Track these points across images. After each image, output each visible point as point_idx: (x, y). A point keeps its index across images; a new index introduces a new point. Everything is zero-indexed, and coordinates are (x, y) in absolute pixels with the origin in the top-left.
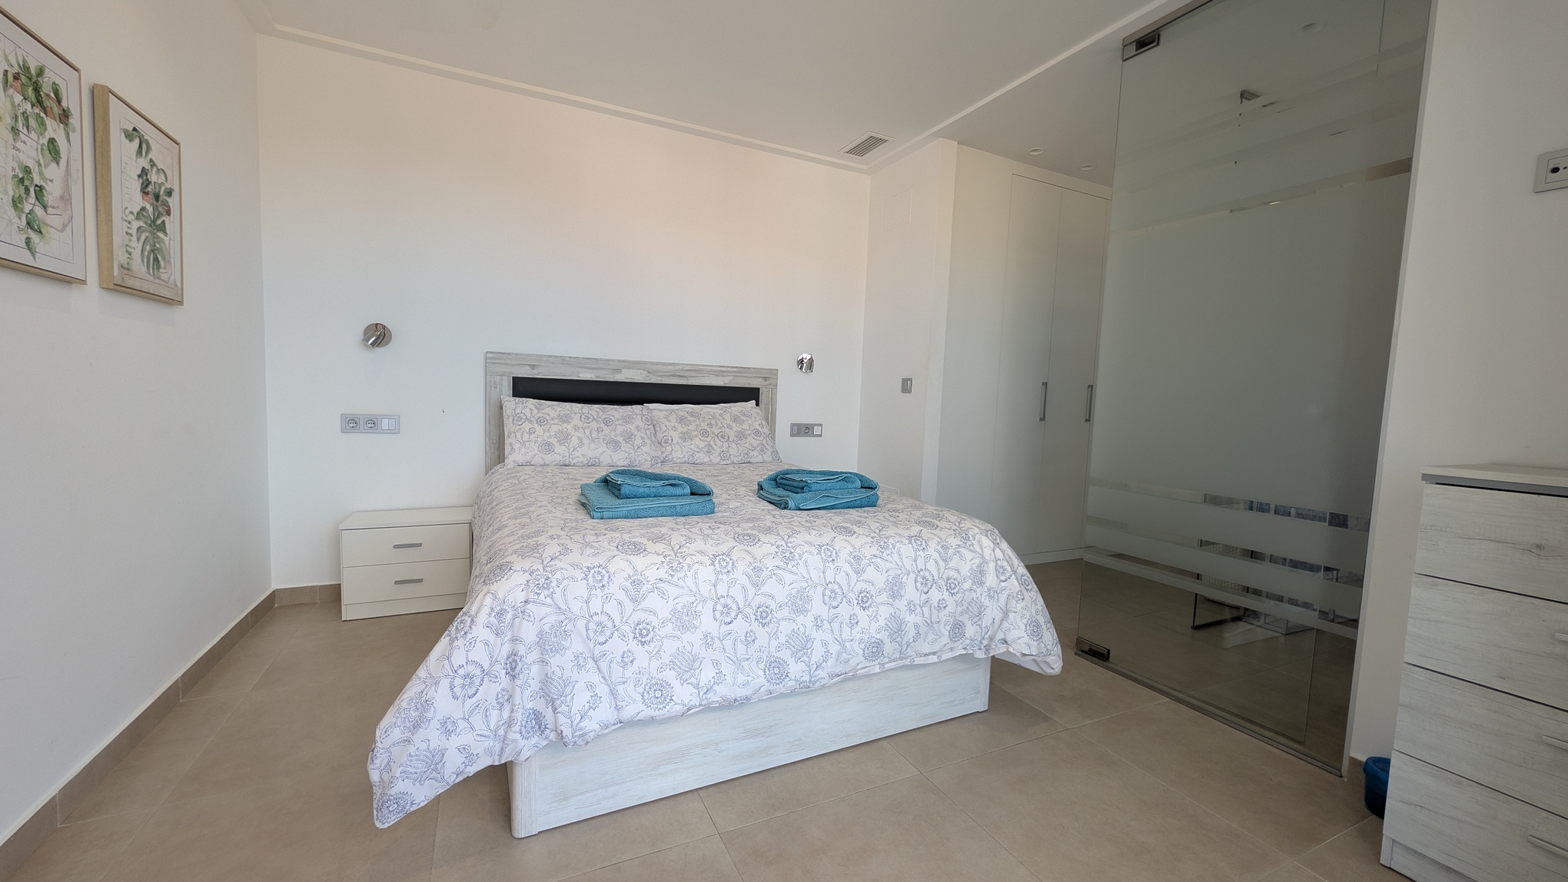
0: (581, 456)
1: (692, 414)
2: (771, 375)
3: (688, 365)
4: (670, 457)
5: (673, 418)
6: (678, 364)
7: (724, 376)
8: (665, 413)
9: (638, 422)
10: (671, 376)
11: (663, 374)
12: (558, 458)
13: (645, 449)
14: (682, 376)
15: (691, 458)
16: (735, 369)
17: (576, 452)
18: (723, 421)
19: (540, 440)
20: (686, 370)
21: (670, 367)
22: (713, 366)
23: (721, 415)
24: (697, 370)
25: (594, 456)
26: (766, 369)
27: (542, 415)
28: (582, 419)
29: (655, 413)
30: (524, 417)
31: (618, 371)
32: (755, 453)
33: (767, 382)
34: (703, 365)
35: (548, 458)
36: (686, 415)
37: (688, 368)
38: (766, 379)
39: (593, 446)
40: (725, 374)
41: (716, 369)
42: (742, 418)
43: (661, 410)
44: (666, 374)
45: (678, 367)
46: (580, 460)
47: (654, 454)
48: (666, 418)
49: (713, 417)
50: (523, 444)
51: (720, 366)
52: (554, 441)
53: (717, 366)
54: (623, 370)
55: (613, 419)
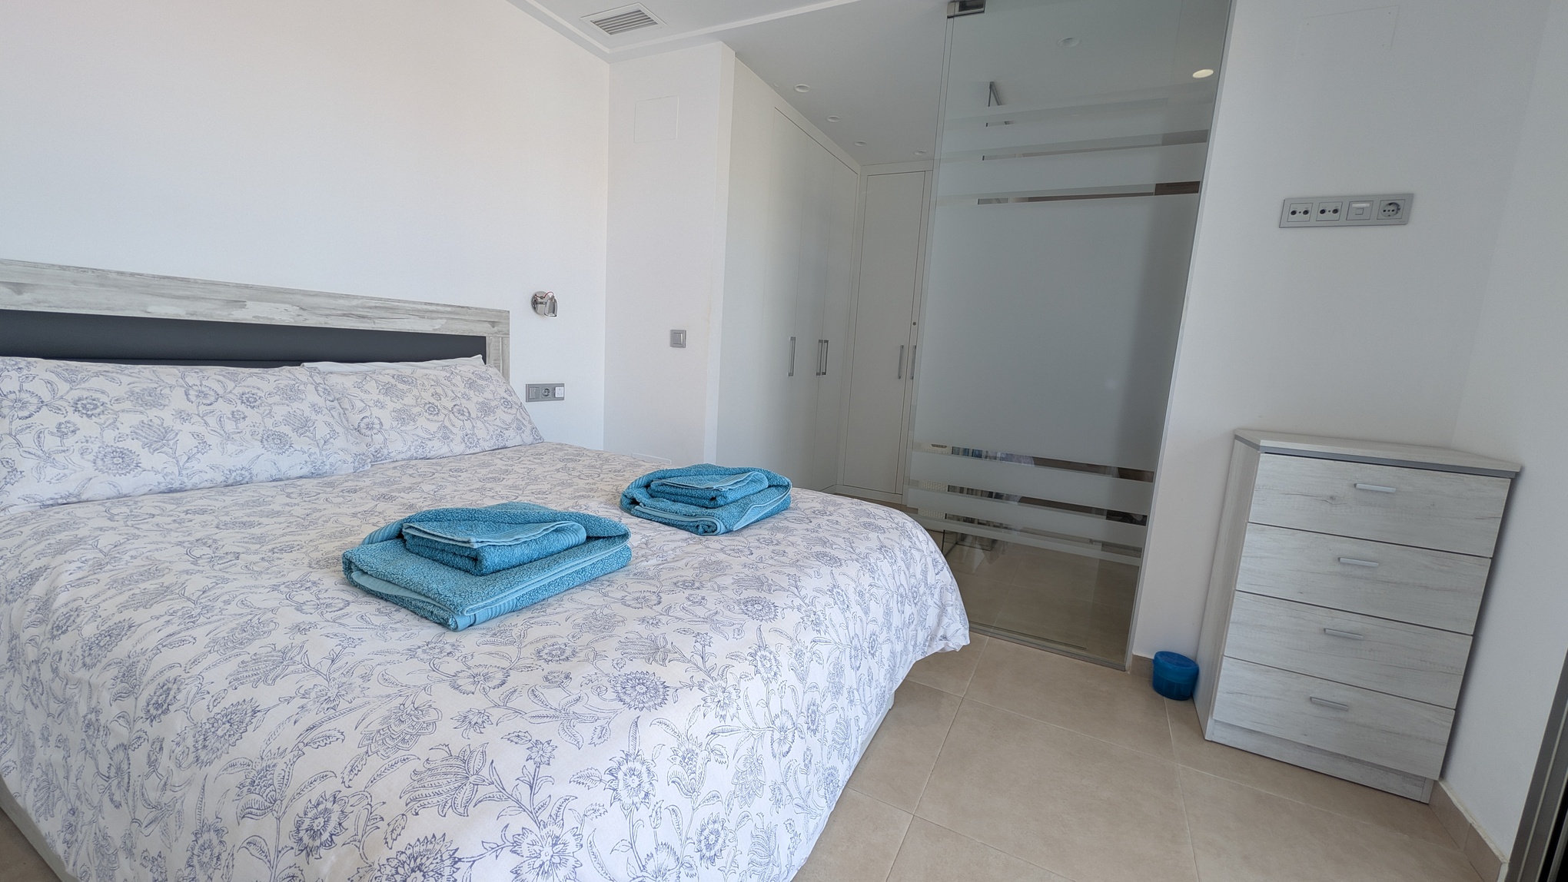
0: (208, 469)
1: (401, 379)
2: (499, 319)
3: (372, 299)
4: (385, 452)
5: (371, 386)
6: (355, 297)
7: (432, 319)
8: (354, 378)
9: (312, 396)
10: (344, 315)
11: (328, 312)
12: (153, 480)
13: (339, 443)
14: (363, 317)
15: (420, 450)
16: (449, 309)
17: (193, 463)
18: (454, 389)
19: (95, 447)
20: (370, 308)
21: (341, 302)
22: (414, 303)
23: (447, 378)
24: (389, 308)
25: (239, 466)
26: (493, 310)
27: (85, 394)
28: (193, 398)
29: (333, 380)
30: (35, 400)
31: (240, 304)
32: (511, 433)
33: (496, 329)
34: (399, 301)
35: (127, 483)
36: (393, 381)
37: (373, 303)
38: (493, 324)
39: (231, 448)
40: (435, 315)
41: (419, 307)
42: (480, 382)
43: (342, 374)
44: (334, 312)
45: (355, 302)
46: (206, 477)
47: (355, 449)
48: (359, 386)
49: (438, 383)
50: (48, 458)
51: (426, 304)
52: (134, 445)
53: (421, 303)
54: (248, 303)
55: (260, 394)
